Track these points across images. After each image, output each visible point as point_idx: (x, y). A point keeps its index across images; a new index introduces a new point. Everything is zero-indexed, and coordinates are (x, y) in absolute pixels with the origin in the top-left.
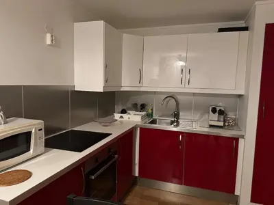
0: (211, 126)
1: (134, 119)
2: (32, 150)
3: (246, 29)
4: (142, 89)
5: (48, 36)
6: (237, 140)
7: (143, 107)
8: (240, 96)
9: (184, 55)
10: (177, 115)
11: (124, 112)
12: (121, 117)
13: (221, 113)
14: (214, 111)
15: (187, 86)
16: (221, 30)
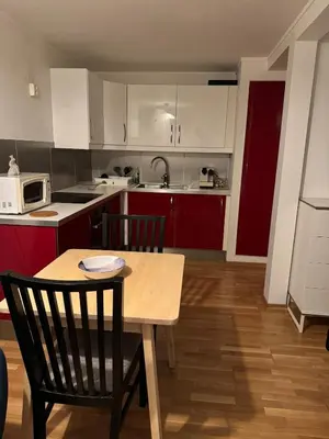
0: (201, 187)
1: (118, 183)
2: (44, 200)
3: (235, 83)
4: (128, 149)
5: (32, 86)
6: (224, 197)
7: (128, 171)
8: (230, 155)
9: (172, 104)
10: (166, 179)
11: (105, 176)
12: (104, 182)
13: (211, 173)
14: (204, 171)
15: (177, 144)
16: (211, 83)
